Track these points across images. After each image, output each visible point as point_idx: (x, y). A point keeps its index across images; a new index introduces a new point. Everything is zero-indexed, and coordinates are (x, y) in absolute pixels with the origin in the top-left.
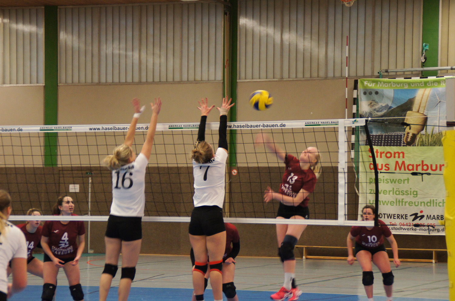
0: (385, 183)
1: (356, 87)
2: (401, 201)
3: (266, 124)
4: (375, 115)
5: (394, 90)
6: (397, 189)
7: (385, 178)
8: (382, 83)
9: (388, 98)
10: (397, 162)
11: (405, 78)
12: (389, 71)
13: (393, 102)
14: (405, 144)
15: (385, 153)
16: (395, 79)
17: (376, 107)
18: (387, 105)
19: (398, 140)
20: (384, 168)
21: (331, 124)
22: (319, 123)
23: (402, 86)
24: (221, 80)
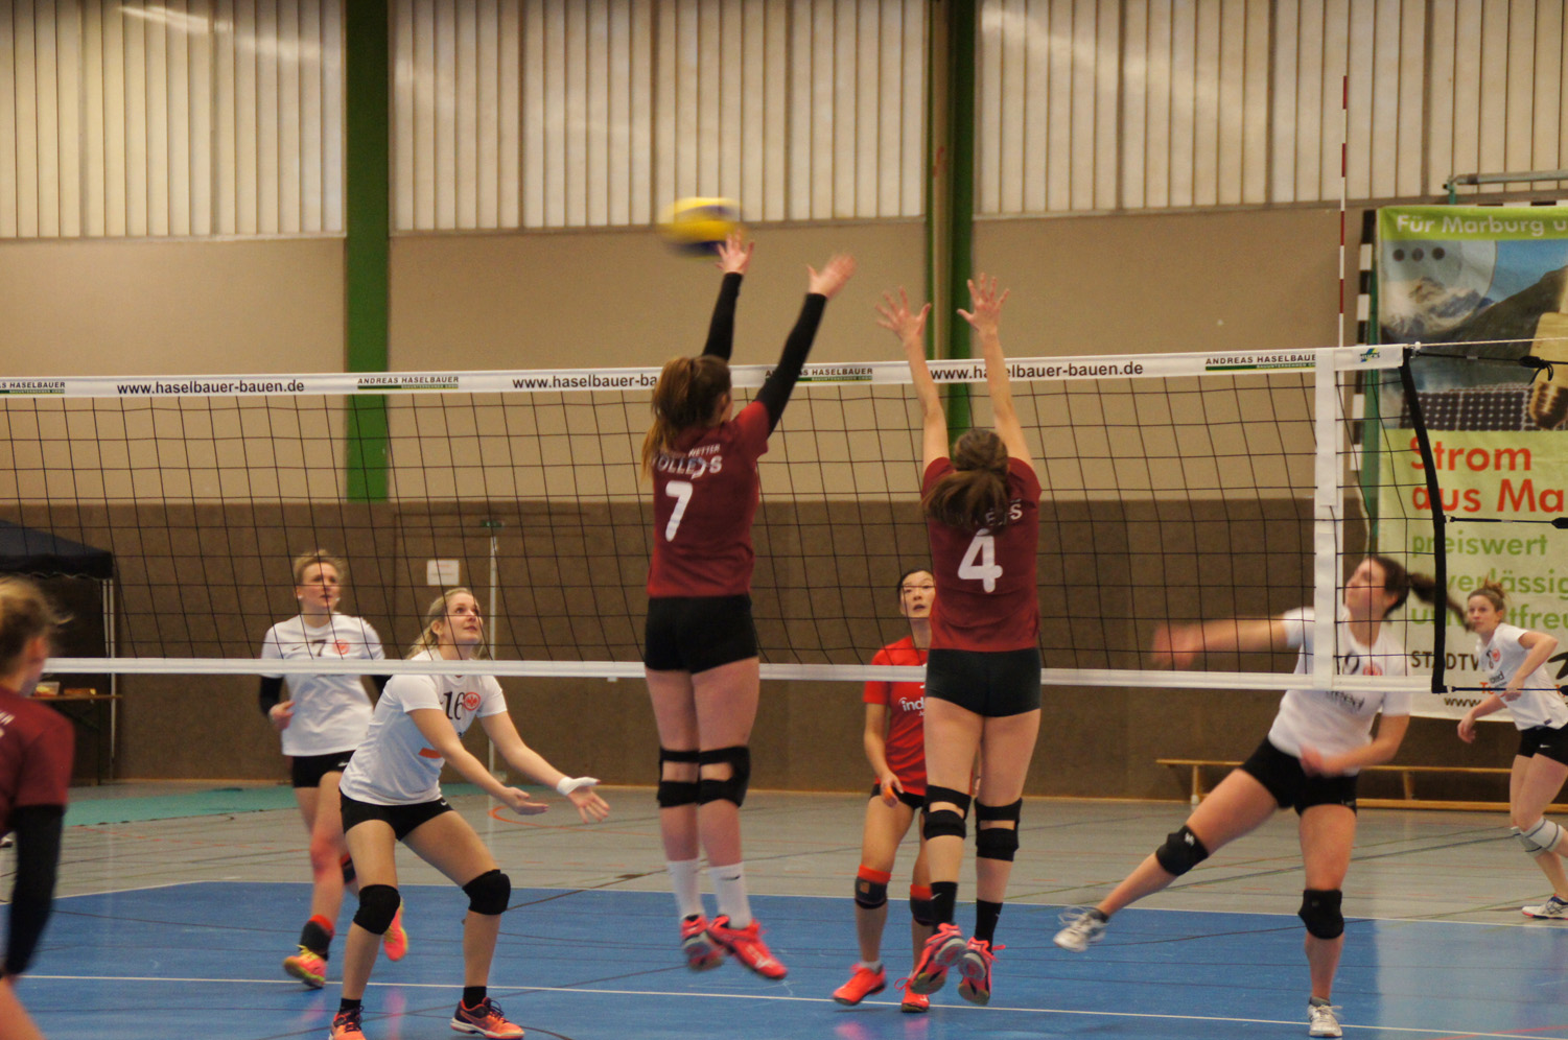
0: (1464, 553)
1: (1368, 236)
2: (1518, 611)
3: (1078, 365)
4: (1431, 327)
5: (1497, 243)
6: (1505, 572)
7: (1465, 537)
8: (1457, 220)
9: (1478, 271)
10: (1506, 484)
11: (1534, 204)
12: (1480, 180)
13: (1492, 284)
14: (1533, 424)
15: (1466, 453)
16: (1502, 205)
17: (1438, 300)
18: (1474, 295)
19: (1507, 411)
20: (1463, 503)
21: (1290, 362)
22: (1250, 360)
23: (1523, 229)
24: (921, 216)
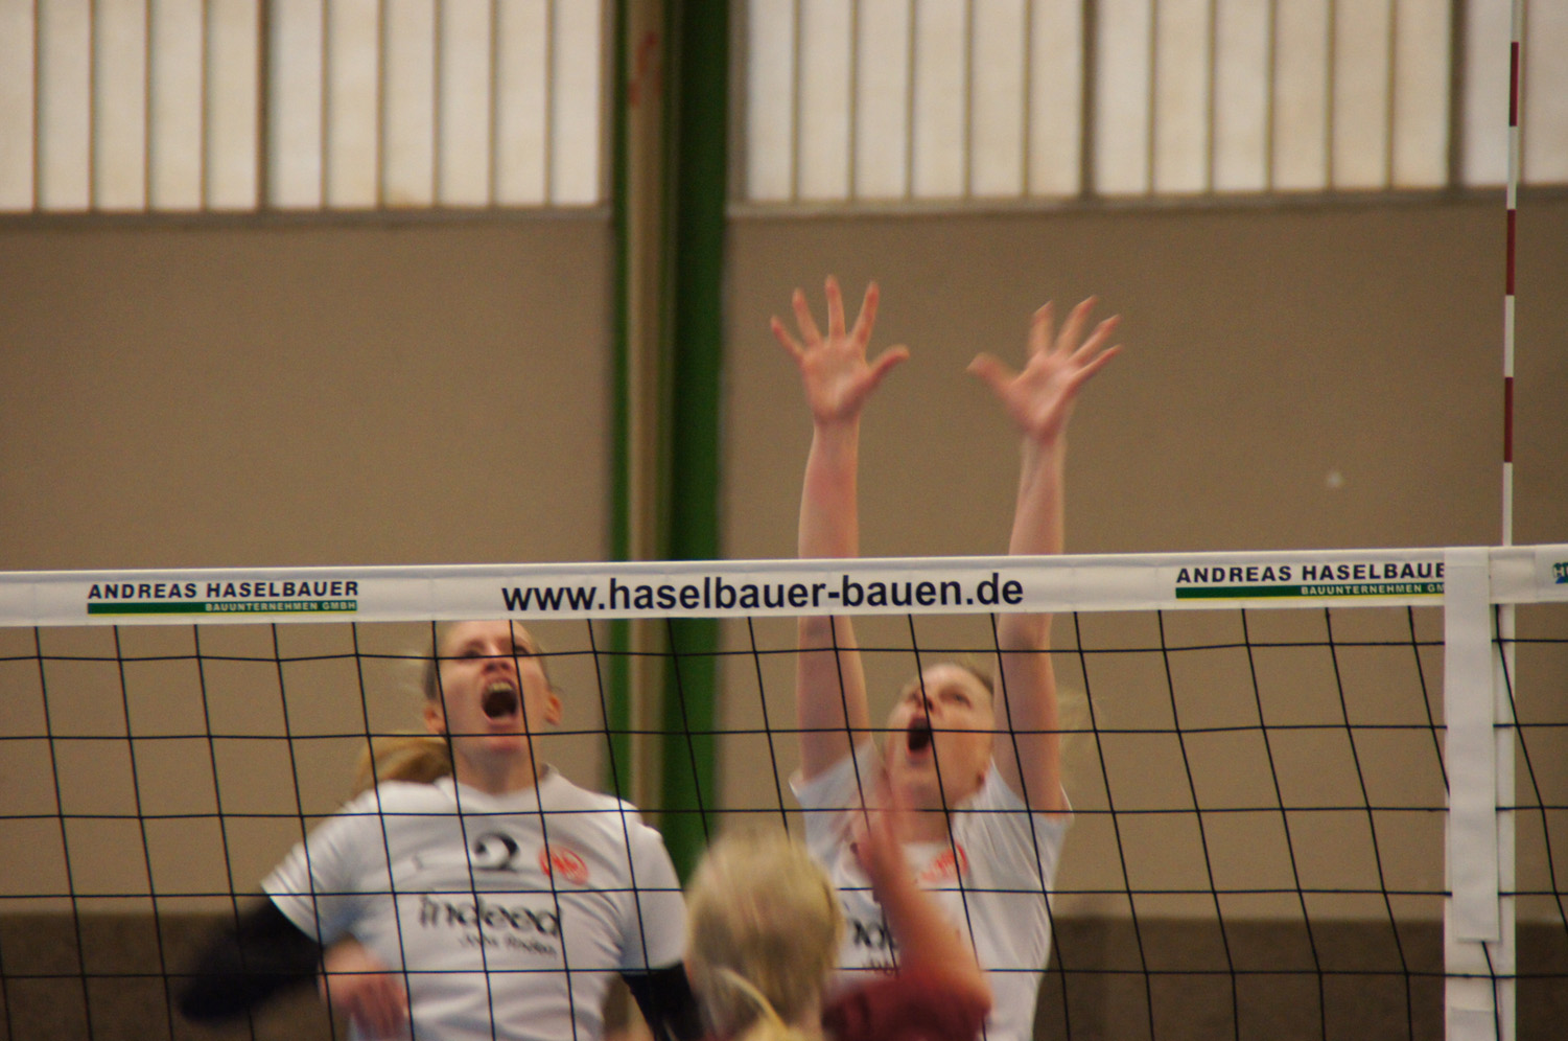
21: (1383, 580)
22: (1286, 572)
24: (601, 204)
